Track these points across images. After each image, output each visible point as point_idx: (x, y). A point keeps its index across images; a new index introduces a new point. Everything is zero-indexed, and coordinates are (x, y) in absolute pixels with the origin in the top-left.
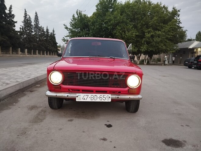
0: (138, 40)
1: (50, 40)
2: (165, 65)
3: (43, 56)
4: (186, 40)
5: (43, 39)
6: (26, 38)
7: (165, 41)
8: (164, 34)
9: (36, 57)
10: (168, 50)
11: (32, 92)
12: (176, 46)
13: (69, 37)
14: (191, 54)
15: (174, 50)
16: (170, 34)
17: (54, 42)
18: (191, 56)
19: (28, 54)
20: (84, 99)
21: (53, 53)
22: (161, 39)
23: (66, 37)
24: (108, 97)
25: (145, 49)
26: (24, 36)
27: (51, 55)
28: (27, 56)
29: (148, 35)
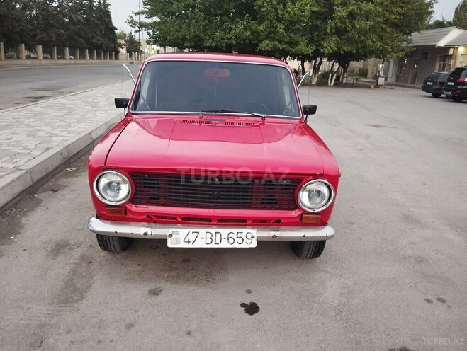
0: (317, 26)
1: (96, 21)
2: (377, 86)
3: (83, 61)
4: (430, 23)
5: (80, 18)
6: (37, 16)
7: (382, 28)
8: (380, 10)
9: (66, 64)
10: (386, 52)
11: (56, 191)
12: (407, 41)
13: (144, 16)
14: (440, 61)
15: (402, 50)
16: (394, 9)
17: (107, 24)
18: (440, 65)
19: (47, 58)
20: (189, 242)
21: (105, 52)
22: (372, 23)
23: (136, 14)
24: (249, 236)
25: (332, 48)
26: (31, 11)
27: (100, 59)
28: (44, 62)
29: (341, 12)
